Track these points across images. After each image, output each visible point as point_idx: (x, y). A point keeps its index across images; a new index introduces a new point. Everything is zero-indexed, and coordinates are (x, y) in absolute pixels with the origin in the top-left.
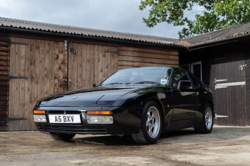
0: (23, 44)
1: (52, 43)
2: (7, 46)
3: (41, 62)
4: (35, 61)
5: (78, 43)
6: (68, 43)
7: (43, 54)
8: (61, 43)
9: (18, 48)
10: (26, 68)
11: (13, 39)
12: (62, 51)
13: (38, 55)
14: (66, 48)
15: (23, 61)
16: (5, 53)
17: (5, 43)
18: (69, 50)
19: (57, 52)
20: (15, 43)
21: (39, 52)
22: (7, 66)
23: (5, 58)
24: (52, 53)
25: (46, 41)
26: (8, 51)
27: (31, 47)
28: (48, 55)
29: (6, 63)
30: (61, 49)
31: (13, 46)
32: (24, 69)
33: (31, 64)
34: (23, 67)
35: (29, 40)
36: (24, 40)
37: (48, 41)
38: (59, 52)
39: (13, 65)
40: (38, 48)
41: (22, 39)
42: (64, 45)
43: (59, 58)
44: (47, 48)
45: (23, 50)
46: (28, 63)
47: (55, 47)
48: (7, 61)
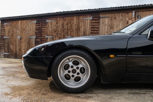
0: (107, 17)
1: (124, 14)
2: (98, 20)
3: (117, 27)
4: (113, 27)
5: (143, 11)
6: (135, 13)
7: (118, 22)
8: (130, 14)
9: (104, 20)
10: (108, 31)
11: (101, 16)
12: (131, 18)
13: (115, 23)
14: (134, 16)
15: (106, 27)
16: (97, 24)
17: (97, 19)
18: (136, 17)
19: (127, 19)
20: (102, 18)
21: (116, 21)
22: (98, 30)
23: (97, 26)
24: (124, 20)
25: (120, 14)
26: (99, 23)
27: (111, 18)
28: (121, 22)
29: (97, 29)
30: (131, 17)
31: (101, 19)
32: (107, 31)
33: (111, 28)
34: (106, 31)
35: (110, 15)
36: (107, 15)
37: (122, 14)
38: (129, 19)
39: (101, 30)
40: (115, 18)
41: (106, 15)
42: (132, 14)
43: (129, 23)
44: (121, 18)
45: (107, 21)
46: (109, 28)
47: (126, 16)
48: (98, 28)
